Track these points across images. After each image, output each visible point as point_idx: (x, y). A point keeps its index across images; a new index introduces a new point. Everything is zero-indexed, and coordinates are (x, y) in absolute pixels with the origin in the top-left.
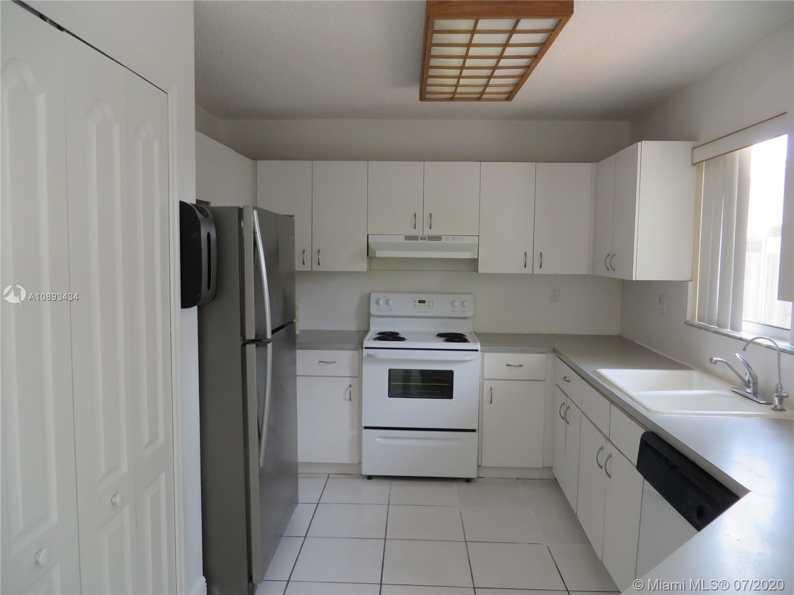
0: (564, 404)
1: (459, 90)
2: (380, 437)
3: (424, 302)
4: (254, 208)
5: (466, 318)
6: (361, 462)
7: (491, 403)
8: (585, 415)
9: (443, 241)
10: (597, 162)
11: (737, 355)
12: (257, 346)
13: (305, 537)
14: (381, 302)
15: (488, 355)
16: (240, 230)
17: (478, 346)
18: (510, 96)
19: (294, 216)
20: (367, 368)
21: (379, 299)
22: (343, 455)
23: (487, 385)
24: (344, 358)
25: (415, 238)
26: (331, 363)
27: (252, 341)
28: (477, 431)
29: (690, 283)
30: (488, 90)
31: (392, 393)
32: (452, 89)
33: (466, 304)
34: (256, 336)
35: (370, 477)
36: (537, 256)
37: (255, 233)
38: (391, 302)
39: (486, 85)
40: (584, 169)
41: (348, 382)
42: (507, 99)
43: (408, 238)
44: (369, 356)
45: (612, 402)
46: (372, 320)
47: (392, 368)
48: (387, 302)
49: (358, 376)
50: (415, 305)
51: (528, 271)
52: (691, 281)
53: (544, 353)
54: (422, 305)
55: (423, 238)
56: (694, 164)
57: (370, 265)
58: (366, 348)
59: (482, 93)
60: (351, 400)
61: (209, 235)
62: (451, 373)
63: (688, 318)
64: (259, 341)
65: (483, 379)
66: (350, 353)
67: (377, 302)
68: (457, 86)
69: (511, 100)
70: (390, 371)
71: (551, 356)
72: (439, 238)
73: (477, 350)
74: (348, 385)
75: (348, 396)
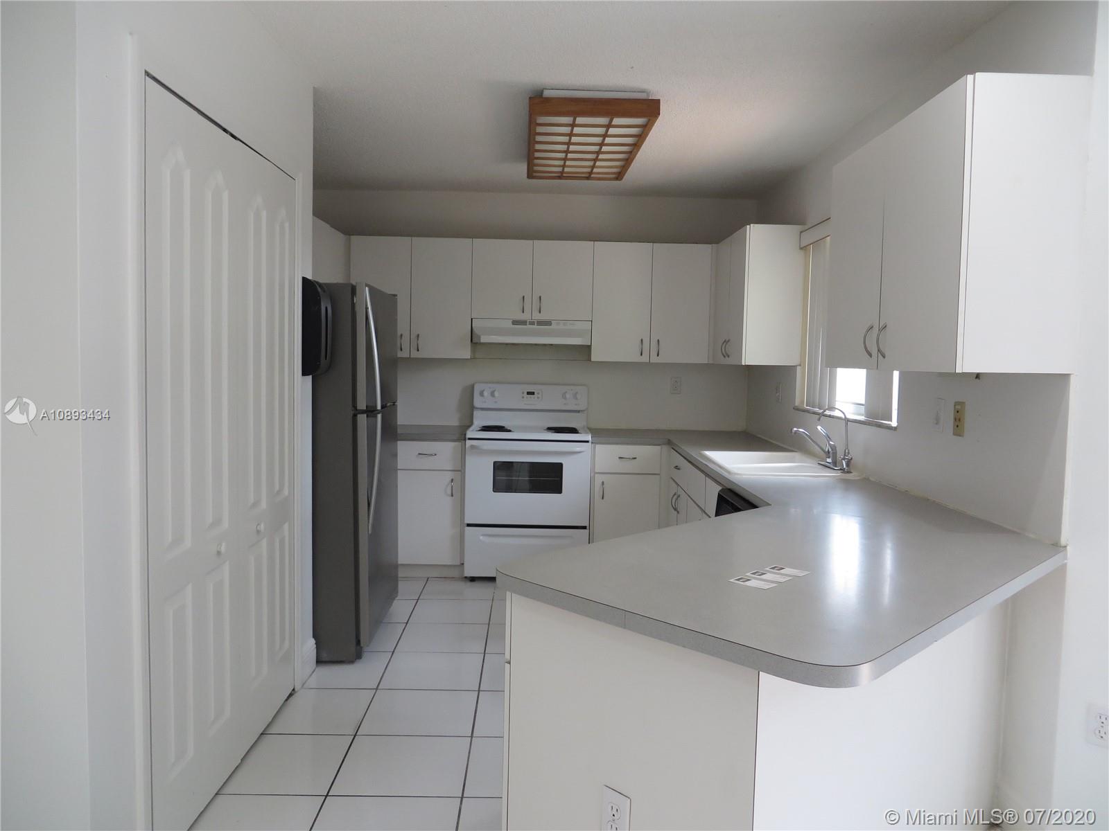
0: (675, 494)
1: (566, 170)
2: (483, 535)
3: (533, 393)
4: (367, 285)
5: (579, 412)
6: (463, 564)
7: (603, 498)
8: (691, 499)
9: (554, 326)
10: (717, 243)
11: (819, 428)
12: (367, 416)
13: (407, 623)
14: (486, 394)
15: (598, 446)
16: (353, 305)
17: (589, 438)
18: (619, 176)
19: (396, 296)
20: (471, 461)
21: (484, 391)
22: (444, 556)
23: (599, 479)
24: (445, 450)
25: (524, 323)
26: (432, 455)
27: (363, 412)
28: (588, 528)
29: (798, 368)
30: (595, 170)
31: (497, 488)
32: (560, 169)
33: (579, 396)
34: (367, 407)
35: (473, 579)
36: (654, 343)
37: (367, 308)
38: (496, 394)
39: (593, 167)
40: (704, 250)
41: (449, 475)
42: (617, 179)
43: (515, 322)
44: (472, 447)
45: (707, 475)
46: (476, 413)
47: (497, 460)
48: (492, 394)
49: (461, 470)
50: (523, 397)
51: (645, 359)
52: (800, 365)
53: (659, 445)
54: (531, 398)
55: (532, 323)
56: (801, 249)
57: (473, 351)
58: (469, 439)
59: (591, 173)
60: (452, 496)
61: (326, 308)
62: (560, 465)
63: (797, 404)
64: (371, 411)
65: (594, 473)
66: (452, 444)
67: (482, 394)
68: (564, 166)
69: (621, 179)
70: (495, 463)
71: (665, 448)
72: (548, 323)
73: (588, 442)
74: (450, 479)
75: (449, 492)
